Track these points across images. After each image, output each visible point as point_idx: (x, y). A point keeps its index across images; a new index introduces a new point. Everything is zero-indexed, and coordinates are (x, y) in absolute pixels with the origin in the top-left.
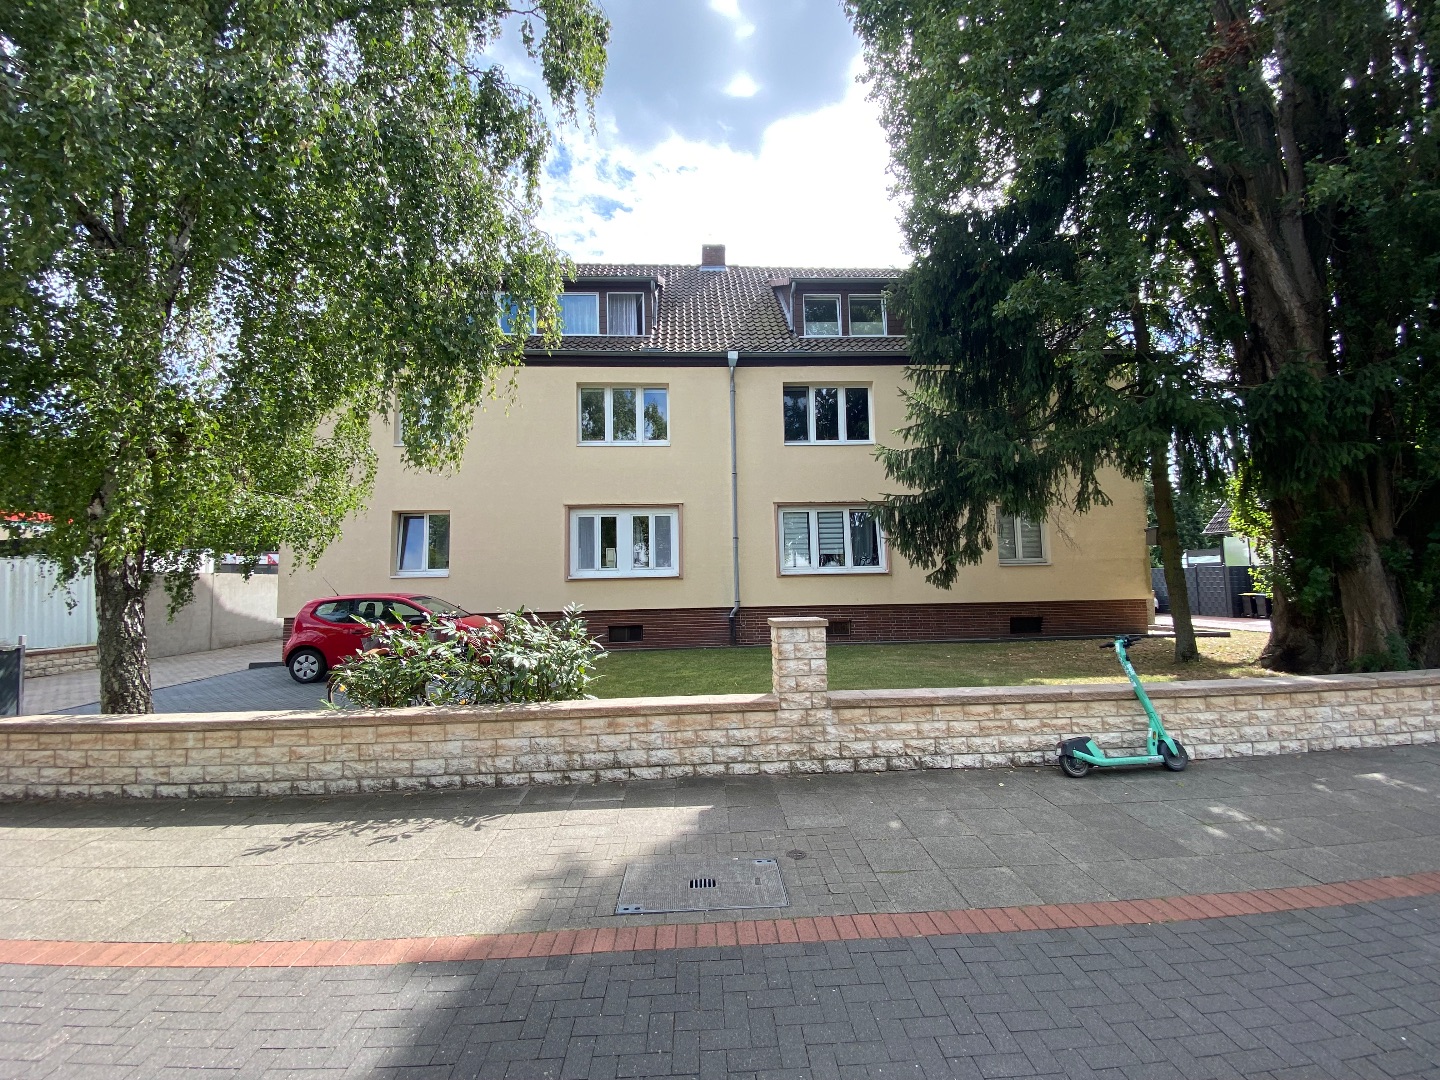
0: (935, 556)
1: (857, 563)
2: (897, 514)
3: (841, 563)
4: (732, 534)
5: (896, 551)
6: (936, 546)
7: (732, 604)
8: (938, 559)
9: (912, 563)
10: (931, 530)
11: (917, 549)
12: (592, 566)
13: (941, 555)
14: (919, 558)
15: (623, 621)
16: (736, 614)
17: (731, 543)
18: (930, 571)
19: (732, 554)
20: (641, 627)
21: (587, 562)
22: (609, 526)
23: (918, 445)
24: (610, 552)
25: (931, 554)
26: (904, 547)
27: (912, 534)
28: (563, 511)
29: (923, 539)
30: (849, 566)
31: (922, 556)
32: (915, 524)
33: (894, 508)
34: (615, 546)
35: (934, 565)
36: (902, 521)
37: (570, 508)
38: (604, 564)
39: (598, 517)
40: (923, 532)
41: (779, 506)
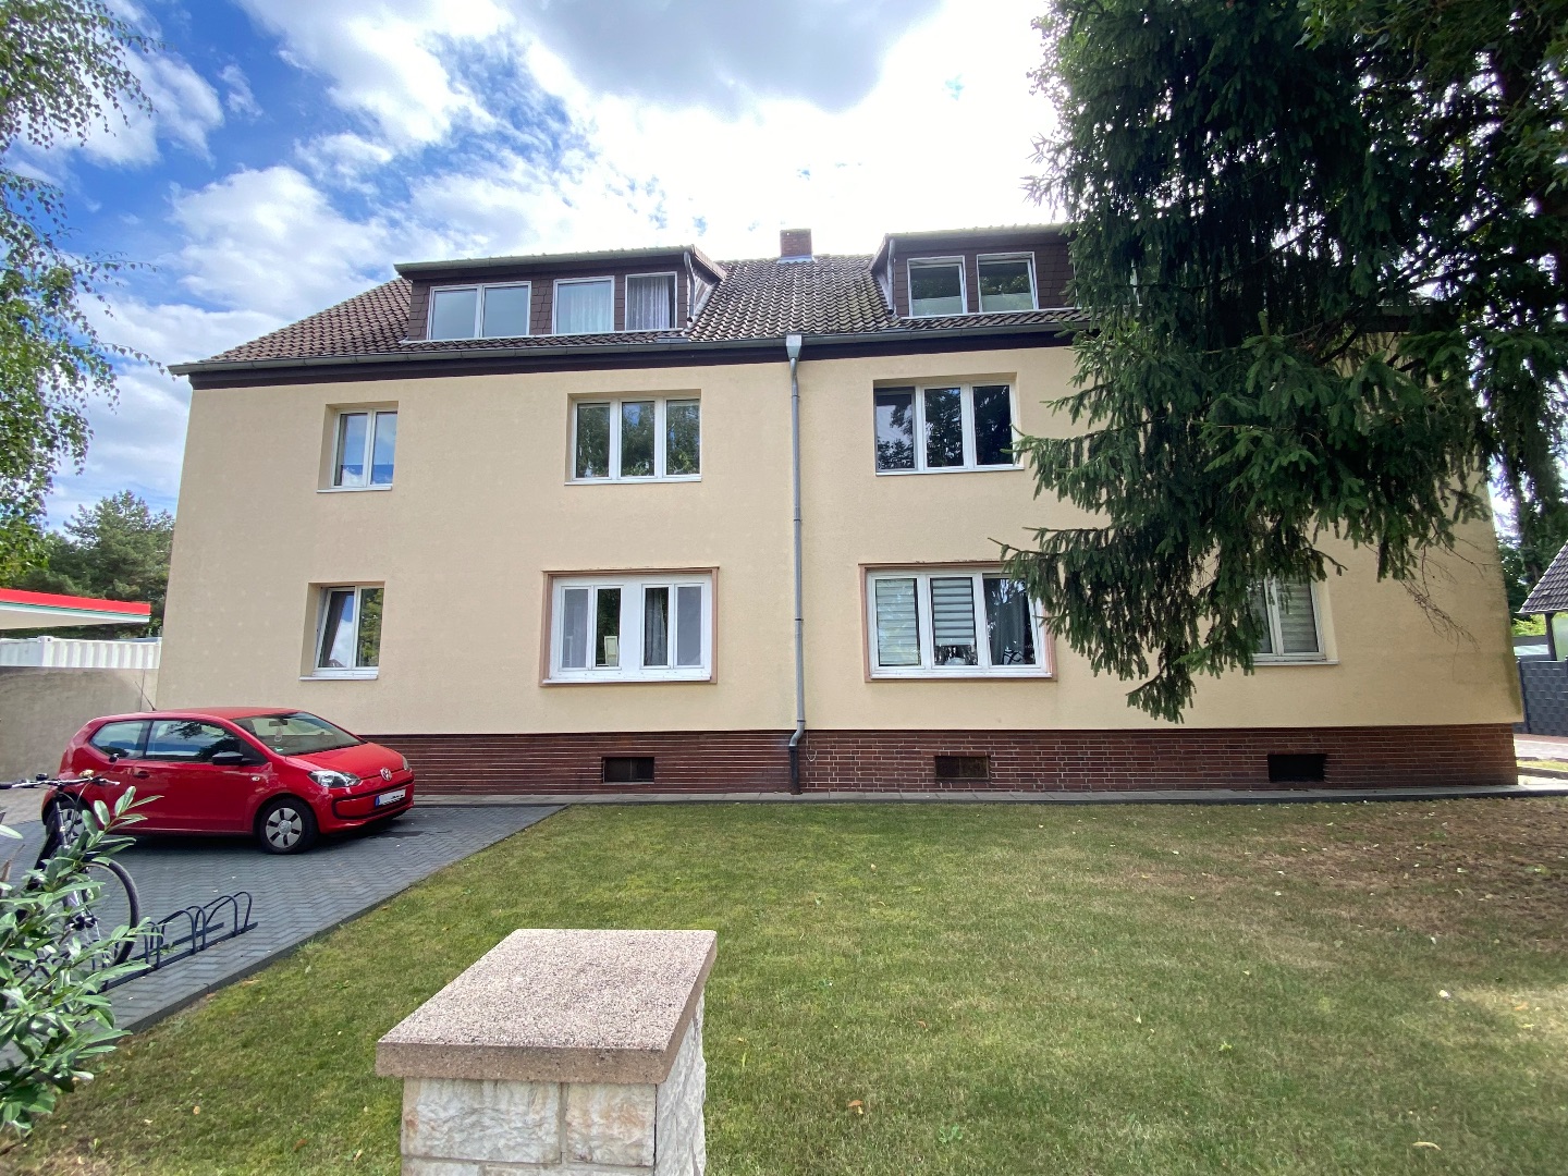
0: (1145, 652)
1: (997, 660)
2: (1061, 568)
3: (972, 661)
4: (793, 614)
5: (1064, 642)
6: (1144, 632)
7: (794, 725)
8: (1152, 657)
9: (1096, 667)
10: (1133, 601)
11: (1107, 638)
12: (583, 664)
13: (1157, 651)
14: (1110, 656)
15: (624, 750)
16: (800, 741)
17: (793, 628)
18: (1136, 682)
19: (793, 644)
20: (651, 759)
21: (573, 658)
22: (610, 603)
23: (1101, 425)
24: (609, 641)
25: (1135, 648)
26: (1080, 634)
27: (1096, 608)
28: (541, 581)
29: (1116, 618)
30: (984, 666)
31: (1116, 653)
32: (1099, 587)
33: (1055, 557)
34: (618, 634)
35: (1144, 670)
36: (1074, 580)
37: (553, 576)
38: (601, 660)
39: (593, 587)
40: (1117, 604)
41: (869, 569)
